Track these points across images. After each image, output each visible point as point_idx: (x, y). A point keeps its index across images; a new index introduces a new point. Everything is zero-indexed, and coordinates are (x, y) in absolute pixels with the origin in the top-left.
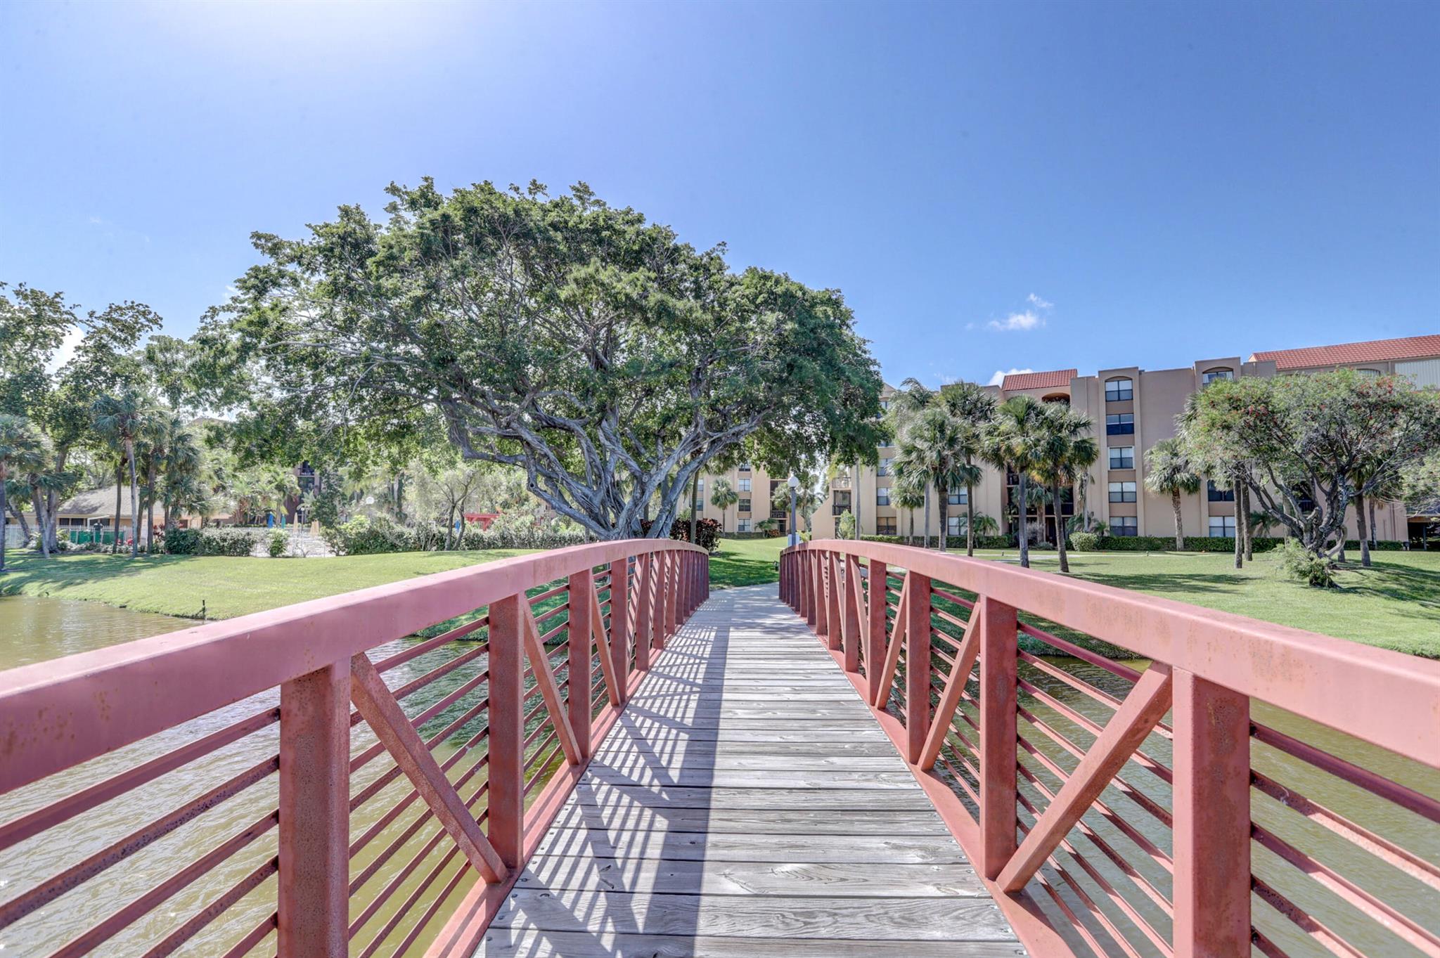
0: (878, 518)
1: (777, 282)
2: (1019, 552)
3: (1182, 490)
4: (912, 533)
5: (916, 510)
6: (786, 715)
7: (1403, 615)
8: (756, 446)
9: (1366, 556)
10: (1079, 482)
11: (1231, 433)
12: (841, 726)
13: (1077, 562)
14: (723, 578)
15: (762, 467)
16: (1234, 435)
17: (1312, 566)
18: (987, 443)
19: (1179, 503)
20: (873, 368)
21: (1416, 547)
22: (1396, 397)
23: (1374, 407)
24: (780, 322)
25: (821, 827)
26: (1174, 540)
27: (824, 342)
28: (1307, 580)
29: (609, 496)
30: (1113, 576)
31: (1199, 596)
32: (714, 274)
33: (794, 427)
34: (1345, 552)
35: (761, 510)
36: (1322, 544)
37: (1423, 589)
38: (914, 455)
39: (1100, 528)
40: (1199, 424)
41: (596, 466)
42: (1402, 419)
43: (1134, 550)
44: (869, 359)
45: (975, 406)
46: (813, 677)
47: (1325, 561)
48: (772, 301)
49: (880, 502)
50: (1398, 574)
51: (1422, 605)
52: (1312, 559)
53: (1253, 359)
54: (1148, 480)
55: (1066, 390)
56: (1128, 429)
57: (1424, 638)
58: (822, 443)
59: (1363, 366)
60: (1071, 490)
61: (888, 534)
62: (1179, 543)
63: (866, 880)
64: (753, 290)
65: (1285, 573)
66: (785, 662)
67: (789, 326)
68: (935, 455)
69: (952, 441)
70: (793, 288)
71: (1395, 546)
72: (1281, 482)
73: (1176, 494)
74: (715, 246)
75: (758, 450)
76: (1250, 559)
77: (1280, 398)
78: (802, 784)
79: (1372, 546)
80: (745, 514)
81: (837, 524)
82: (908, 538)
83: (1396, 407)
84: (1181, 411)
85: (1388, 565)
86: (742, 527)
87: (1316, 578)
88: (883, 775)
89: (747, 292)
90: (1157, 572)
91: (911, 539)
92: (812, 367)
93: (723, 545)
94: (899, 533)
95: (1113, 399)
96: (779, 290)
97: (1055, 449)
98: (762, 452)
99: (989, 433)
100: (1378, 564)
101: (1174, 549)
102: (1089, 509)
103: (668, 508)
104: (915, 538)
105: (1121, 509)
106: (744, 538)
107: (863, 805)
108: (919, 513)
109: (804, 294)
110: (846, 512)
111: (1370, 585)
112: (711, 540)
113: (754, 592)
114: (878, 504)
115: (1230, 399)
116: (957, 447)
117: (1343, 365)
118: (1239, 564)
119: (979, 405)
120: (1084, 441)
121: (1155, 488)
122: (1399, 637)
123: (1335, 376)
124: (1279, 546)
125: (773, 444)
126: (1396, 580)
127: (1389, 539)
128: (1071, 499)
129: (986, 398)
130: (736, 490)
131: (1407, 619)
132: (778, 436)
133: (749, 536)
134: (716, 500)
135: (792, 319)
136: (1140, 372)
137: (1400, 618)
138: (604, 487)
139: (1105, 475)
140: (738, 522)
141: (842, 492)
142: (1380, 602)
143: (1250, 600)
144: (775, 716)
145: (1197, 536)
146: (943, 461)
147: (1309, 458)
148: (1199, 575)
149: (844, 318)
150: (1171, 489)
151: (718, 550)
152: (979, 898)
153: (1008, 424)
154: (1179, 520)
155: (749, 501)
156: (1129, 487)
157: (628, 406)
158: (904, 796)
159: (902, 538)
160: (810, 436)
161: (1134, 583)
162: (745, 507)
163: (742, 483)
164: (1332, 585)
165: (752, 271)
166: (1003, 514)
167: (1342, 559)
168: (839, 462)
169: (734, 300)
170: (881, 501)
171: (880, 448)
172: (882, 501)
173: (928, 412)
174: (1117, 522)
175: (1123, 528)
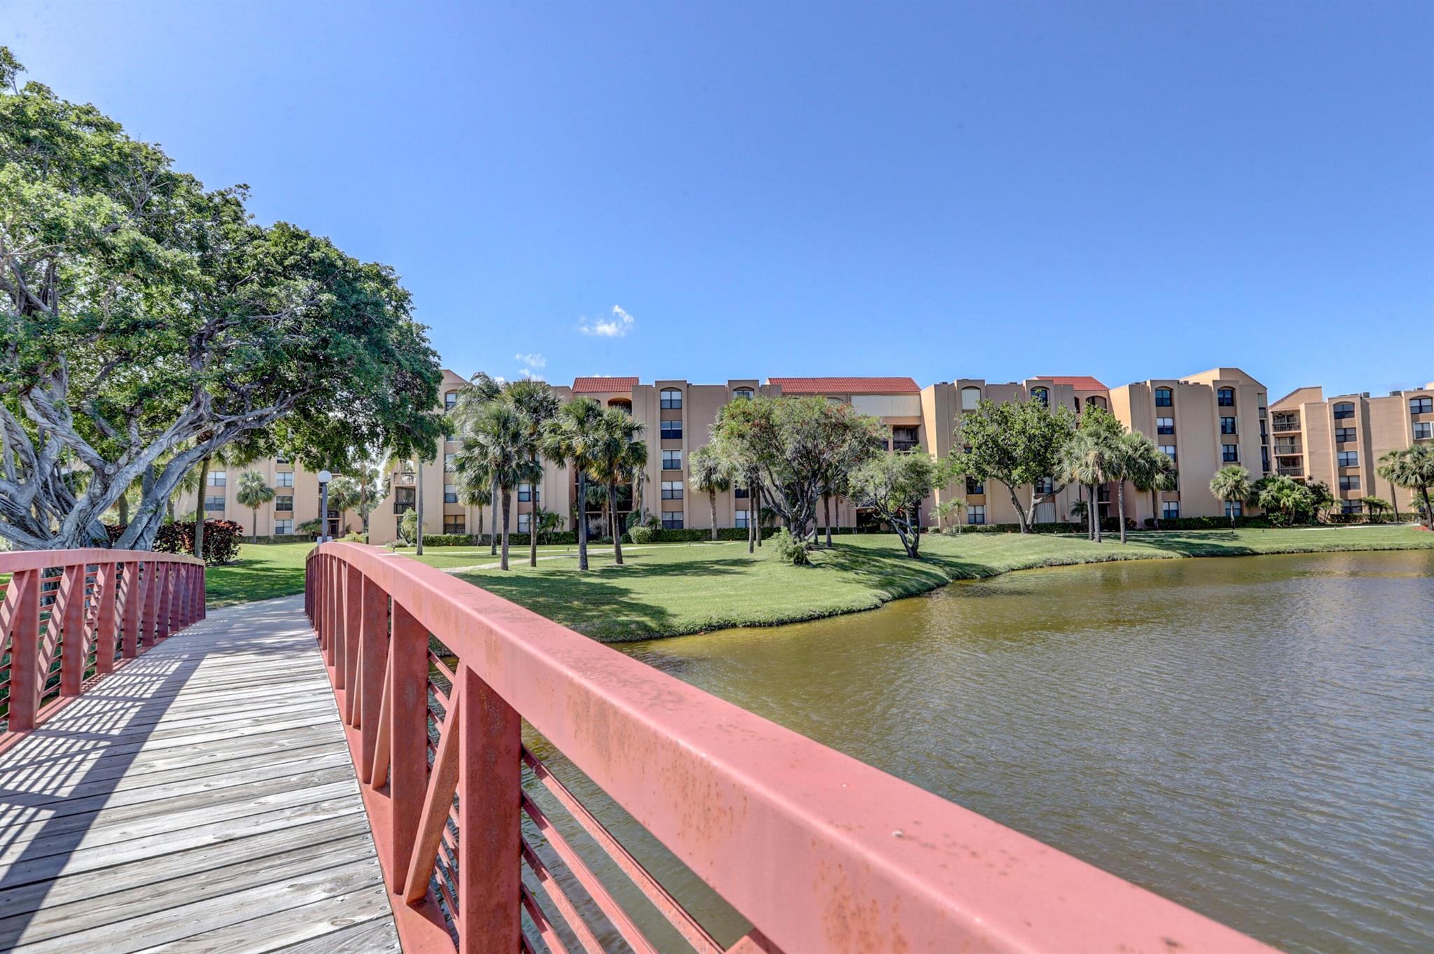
0: (445, 516)
1: (313, 246)
2: (578, 546)
3: (716, 489)
4: (481, 531)
5: (484, 507)
6: (228, 755)
7: (845, 582)
8: (290, 435)
9: (829, 539)
10: (636, 481)
11: (745, 441)
12: (297, 756)
13: (633, 554)
14: (237, 591)
15: (298, 460)
16: (746, 443)
17: (795, 549)
18: (549, 440)
19: (714, 499)
20: (433, 359)
21: (860, 531)
22: (847, 421)
23: (835, 426)
24: (315, 293)
25: (210, 889)
26: (710, 531)
27: (370, 321)
28: (792, 559)
29: (47, 492)
30: (658, 565)
31: (720, 578)
32: (226, 222)
33: (340, 415)
34: (819, 537)
35: (307, 508)
36: (801, 530)
37: (857, 561)
38: (477, 451)
39: (653, 522)
40: (723, 433)
41: (24, 451)
42: (848, 436)
43: (681, 541)
44: (428, 349)
45: (541, 404)
46: (290, 701)
47: (804, 544)
48: (304, 267)
49: (447, 500)
50: (845, 551)
51: (856, 573)
52: (795, 543)
53: (768, 383)
54: (692, 480)
55: (629, 396)
56: (678, 435)
57: (854, 598)
58: (373, 434)
59: (832, 396)
60: (630, 487)
61: (456, 532)
62: (714, 534)
63: (242, 941)
64: (280, 249)
65: (778, 556)
66: (262, 688)
67: (325, 297)
68: (498, 451)
69: (515, 437)
70: (333, 256)
71: (847, 531)
72: (777, 483)
73: (712, 492)
74: (234, 188)
75: (292, 440)
76: (760, 545)
77: (778, 416)
78: (209, 839)
79: (835, 531)
80: (285, 514)
81: (399, 522)
82: (477, 536)
83: (846, 427)
84: (713, 421)
85: (842, 545)
86: (280, 530)
87: (798, 558)
88: (325, 805)
89: (273, 250)
90: (693, 559)
91: (480, 537)
92: (355, 345)
93: (245, 552)
94: (468, 531)
95: (669, 407)
96: (316, 255)
97: (611, 448)
98: (297, 443)
99: (553, 431)
100: (837, 545)
101: (710, 539)
102: (645, 506)
103: (151, 507)
104: (484, 536)
105: (672, 506)
106: (283, 543)
107: (282, 848)
108: (487, 510)
109: (345, 264)
110: (409, 510)
111: (829, 561)
112: (227, 546)
113: (271, 606)
114: (445, 502)
115: (744, 413)
116: (520, 444)
117: (819, 393)
118: (752, 550)
119: (545, 404)
120: (637, 443)
121: (696, 486)
122: (841, 599)
123: (812, 401)
124: (775, 534)
125: (313, 433)
126: (844, 556)
127: (846, 526)
128: (630, 496)
129: (551, 398)
130: (273, 486)
131: (847, 584)
132: (319, 425)
133: (290, 539)
134: (244, 498)
135: (330, 291)
136: (688, 385)
137: (843, 584)
138: (38, 479)
139: (659, 474)
140: (275, 524)
141: (405, 488)
142: (833, 574)
143: (754, 578)
144: (213, 759)
145: (727, 527)
146: (507, 458)
147: (795, 464)
148: (720, 561)
149: (402, 300)
150: (708, 488)
151: (236, 558)
152: (377, 919)
153: (569, 424)
154: (714, 514)
155: (291, 499)
156: (677, 485)
157: (91, 372)
158: (339, 824)
159: (471, 536)
160: (360, 427)
161: (673, 570)
162: (285, 506)
163: (281, 477)
164: (808, 563)
165: (283, 227)
166: (571, 510)
167: (816, 542)
168: (392, 456)
169: (254, 256)
170: (449, 499)
171: (440, 441)
172: (451, 498)
173: (494, 406)
174: (668, 517)
175: (673, 522)
